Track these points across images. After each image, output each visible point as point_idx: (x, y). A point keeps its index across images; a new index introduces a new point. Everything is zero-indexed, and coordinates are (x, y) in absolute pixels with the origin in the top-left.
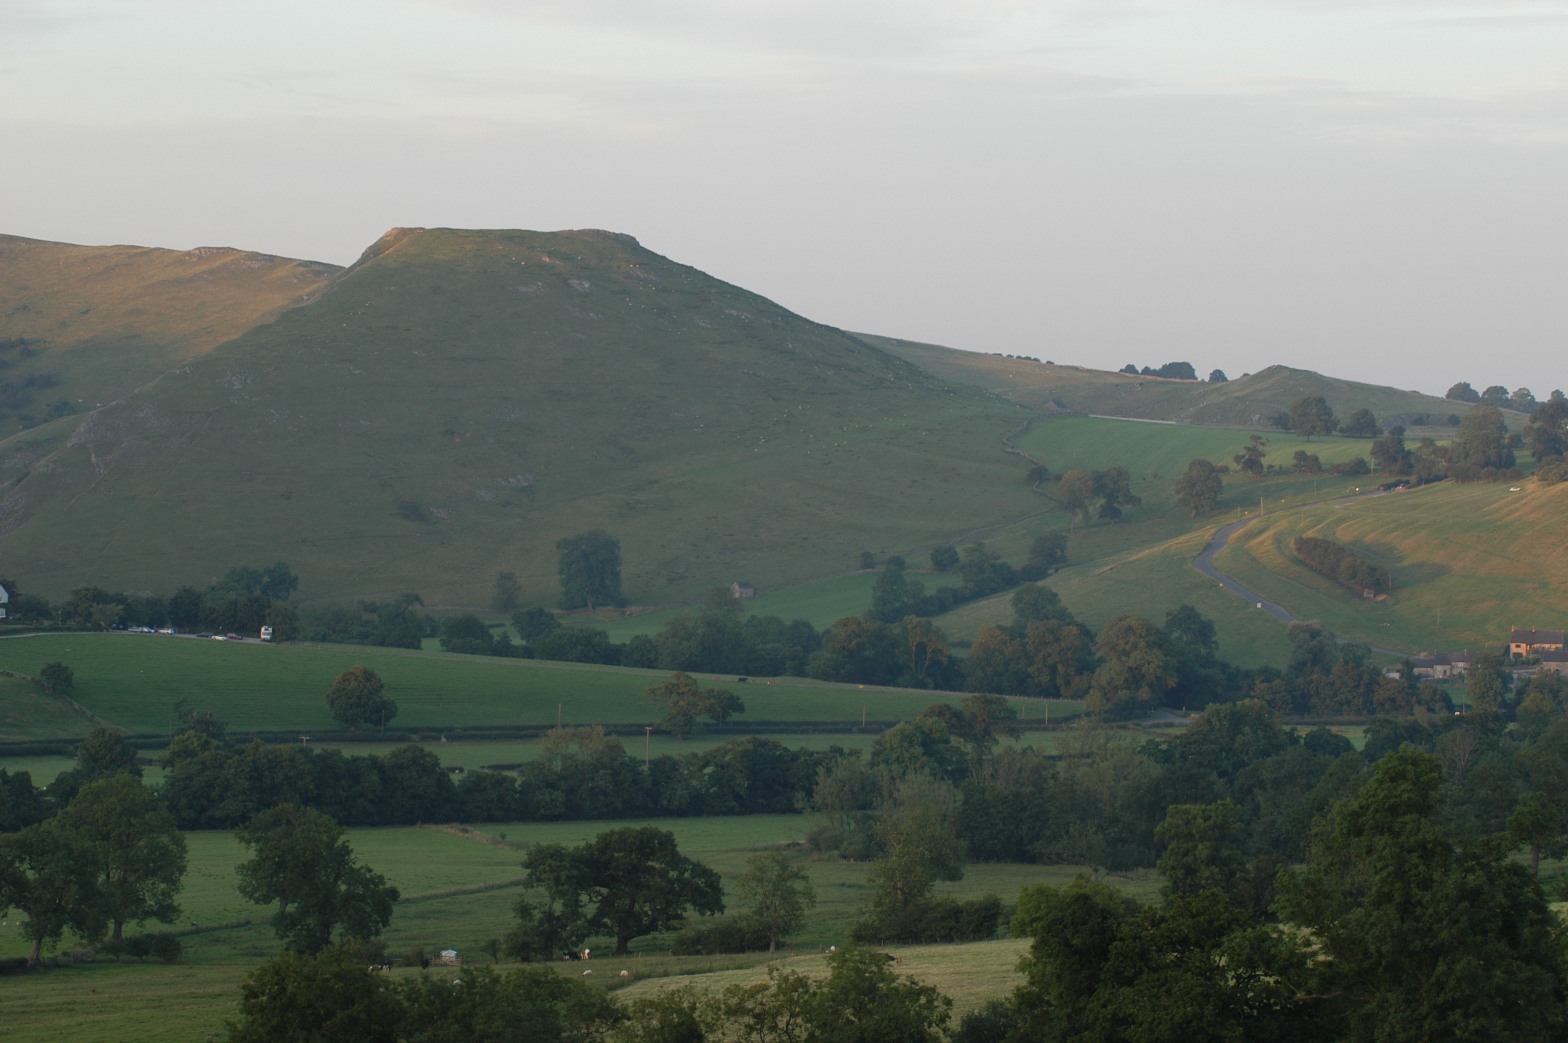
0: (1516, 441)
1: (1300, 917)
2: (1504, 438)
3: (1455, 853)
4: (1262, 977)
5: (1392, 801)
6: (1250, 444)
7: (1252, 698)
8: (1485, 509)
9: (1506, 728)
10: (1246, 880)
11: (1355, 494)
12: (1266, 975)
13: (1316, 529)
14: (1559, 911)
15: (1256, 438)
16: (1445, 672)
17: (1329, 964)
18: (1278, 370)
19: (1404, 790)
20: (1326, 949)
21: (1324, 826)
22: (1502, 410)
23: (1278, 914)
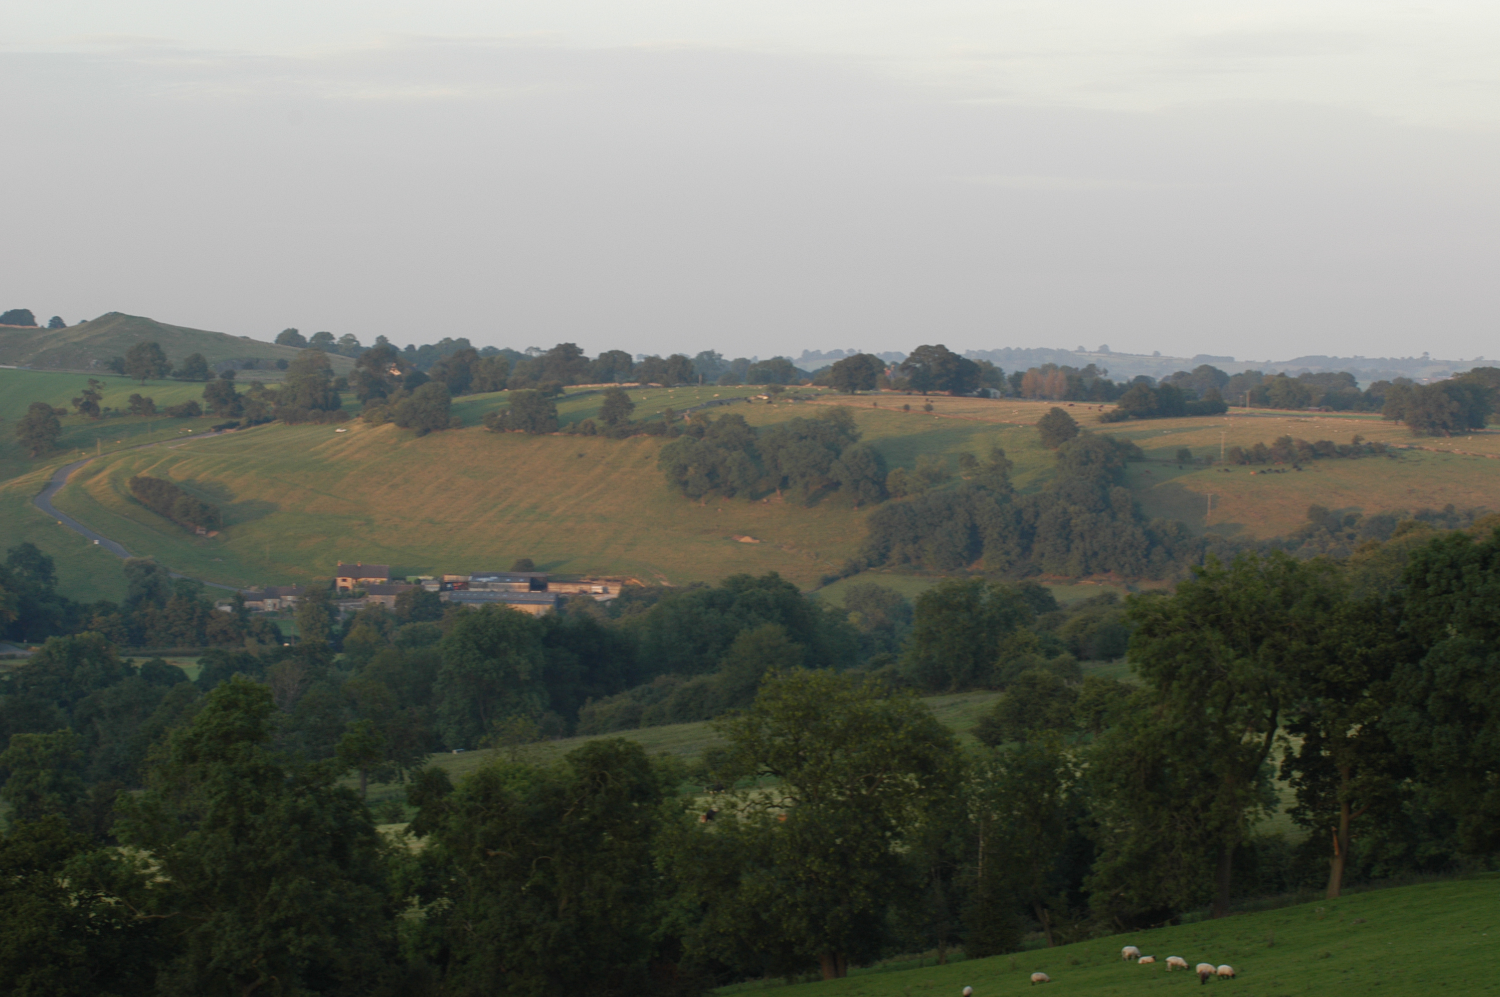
0: (342, 384)
1: (139, 840)
2: (331, 382)
3: (286, 778)
4: (104, 898)
5: (225, 728)
6: (88, 388)
7: (90, 630)
8: (312, 449)
9: (334, 658)
10: (86, 805)
11: (188, 435)
12: (107, 896)
13: (151, 468)
14: (387, 833)
15: (93, 382)
16: (275, 605)
17: (167, 885)
18: (113, 317)
19: (235, 719)
20: (164, 871)
21: (160, 753)
22: (328, 354)
23: (118, 838)
